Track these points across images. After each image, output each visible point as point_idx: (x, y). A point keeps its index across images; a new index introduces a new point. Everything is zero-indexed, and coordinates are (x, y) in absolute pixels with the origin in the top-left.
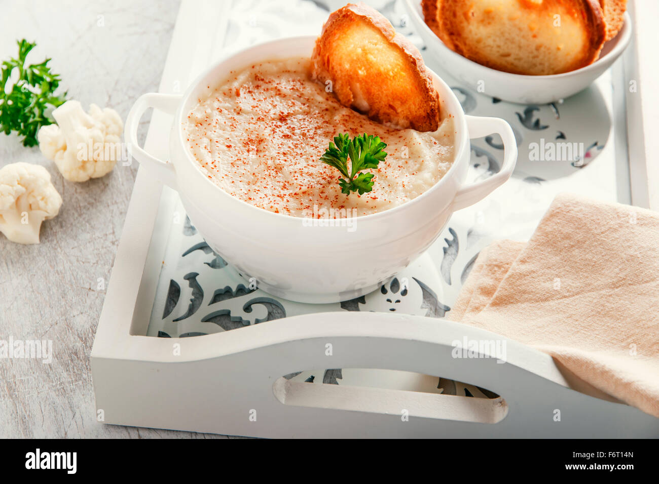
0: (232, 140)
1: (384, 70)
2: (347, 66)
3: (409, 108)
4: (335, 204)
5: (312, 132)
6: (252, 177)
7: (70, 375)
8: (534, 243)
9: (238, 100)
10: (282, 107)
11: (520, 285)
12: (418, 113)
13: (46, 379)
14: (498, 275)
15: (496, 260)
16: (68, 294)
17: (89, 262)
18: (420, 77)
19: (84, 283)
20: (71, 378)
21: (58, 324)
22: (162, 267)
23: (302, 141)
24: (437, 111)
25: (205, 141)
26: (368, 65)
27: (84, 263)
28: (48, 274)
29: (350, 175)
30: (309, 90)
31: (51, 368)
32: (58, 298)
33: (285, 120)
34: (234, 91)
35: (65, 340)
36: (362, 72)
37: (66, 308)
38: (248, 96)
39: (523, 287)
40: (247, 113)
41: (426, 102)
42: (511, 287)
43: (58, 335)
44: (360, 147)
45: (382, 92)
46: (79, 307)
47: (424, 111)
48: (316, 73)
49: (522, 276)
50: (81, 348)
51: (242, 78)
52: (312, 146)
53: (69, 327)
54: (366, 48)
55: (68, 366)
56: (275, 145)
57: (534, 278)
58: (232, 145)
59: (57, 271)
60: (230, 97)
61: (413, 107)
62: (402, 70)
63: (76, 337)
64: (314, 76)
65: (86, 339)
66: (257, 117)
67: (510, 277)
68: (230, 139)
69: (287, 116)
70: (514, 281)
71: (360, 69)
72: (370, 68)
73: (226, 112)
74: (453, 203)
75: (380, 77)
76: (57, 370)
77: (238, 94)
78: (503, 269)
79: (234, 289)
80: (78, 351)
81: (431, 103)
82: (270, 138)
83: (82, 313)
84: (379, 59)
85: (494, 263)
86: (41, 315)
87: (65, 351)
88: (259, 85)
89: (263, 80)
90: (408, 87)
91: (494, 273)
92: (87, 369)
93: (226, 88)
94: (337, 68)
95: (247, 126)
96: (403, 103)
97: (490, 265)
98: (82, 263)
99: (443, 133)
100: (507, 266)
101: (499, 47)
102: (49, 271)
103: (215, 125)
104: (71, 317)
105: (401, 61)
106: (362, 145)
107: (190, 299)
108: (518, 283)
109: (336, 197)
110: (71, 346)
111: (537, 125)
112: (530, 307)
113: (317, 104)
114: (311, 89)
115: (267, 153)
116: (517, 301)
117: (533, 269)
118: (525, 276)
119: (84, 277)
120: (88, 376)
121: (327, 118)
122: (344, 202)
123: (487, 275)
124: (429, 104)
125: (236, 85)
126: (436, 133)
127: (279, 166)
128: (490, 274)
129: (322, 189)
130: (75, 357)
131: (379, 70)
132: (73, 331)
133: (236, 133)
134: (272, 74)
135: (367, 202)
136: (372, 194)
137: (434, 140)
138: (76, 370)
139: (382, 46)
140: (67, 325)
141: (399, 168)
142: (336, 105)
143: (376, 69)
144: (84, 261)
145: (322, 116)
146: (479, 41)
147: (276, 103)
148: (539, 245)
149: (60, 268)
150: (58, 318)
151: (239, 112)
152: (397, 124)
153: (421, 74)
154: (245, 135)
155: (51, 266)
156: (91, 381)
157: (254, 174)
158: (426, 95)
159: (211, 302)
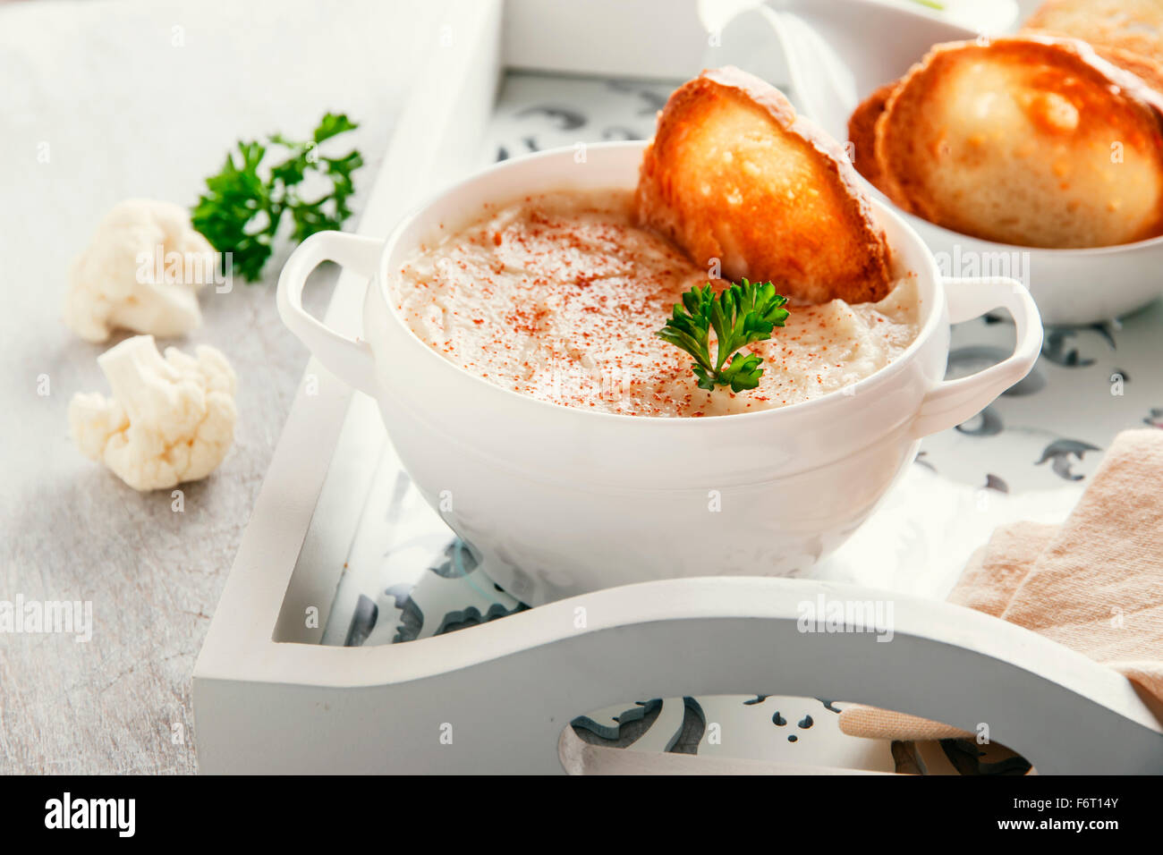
0: (485, 313)
1: (777, 188)
2: (706, 190)
3: (828, 261)
4: (685, 409)
5: (639, 305)
6: (524, 369)
7: (152, 757)
8: (1079, 519)
9: (497, 250)
10: (582, 264)
11: (1053, 594)
12: (846, 269)
13: (105, 764)
14: (1008, 584)
15: (1003, 557)
16: (156, 622)
17: (200, 571)
18: (847, 196)
19: (189, 605)
20: (155, 763)
21: (135, 672)
22: (343, 574)
23: (621, 317)
24: (882, 261)
25: (435, 311)
26: (746, 183)
27: (190, 572)
28: (120, 590)
29: (714, 366)
30: (632, 240)
31: (115, 744)
32: (137, 628)
33: (588, 285)
34: (491, 235)
35: (146, 697)
36: (735, 200)
37: (152, 645)
38: (517, 246)
39: (1061, 597)
40: (515, 272)
41: (859, 245)
42: (1035, 597)
43: (132, 689)
44: (735, 307)
45: (775, 235)
46: (177, 644)
47: (857, 264)
48: (646, 210)
49: (1057, 576)
50: (177, 712)
51: (507, 216)
52: (641, 324)
53: (156, 676)
54: (741, 149)
55: (150, 741)
56: (567, 322)
57: (1081, 579)
58: (484, 319)
59: (139, 585)
60: (483, 245)
61: (835, 257)
62: (811, 184)
63: (169, 693)
64: (643, 218)
65: (187, 696)
66: (533, 279)
67: (1034, 579)
68: (481, 310)
69: (592, 279)
70: (1042, 586)
71: (730, 192)
72: (748, 189)
73: (475, 269)
74: (918, 415)
75: (769, 206)
76: (127, 748)
77: (498, 241)
78: (1018, 572)
79: (484, 612)
80: (170, 717)
81: (870, 247)
82: (559, 310)
83: (182, 654)
84: (766, 168)
85: (1001, 562)
86: (103, 657)
87: (145, 716)
88: (539, 230)
89: (545, 222)
90: (824, 219)
91: (999, 581)
92: (188, 746)
93: (476, 231)
94: (686, 197)
95: (515, 292)
96: (815, 251)
97: (992, 567)
98: (187, 573)
99: (896, 304)
100: (1025, 566)
101: (996, 205)
102: (123, 585)
103: (452, 286)
104: (162, 661)
105: (809, 168)
106: (738, 302)
107: (396, 626)
108: (1050, 589)
109: (688, 398)
110: (157, 708)
111: (1072, 360)
112: (1077, 630)
113: (649, 263)
114: (638, 240)
115: (553, 332)
116: (1050, 623)
117: (1079, 563)
118: (1063, 576)
119: (189, 594)
120: (188, 759)
121: (668, 285)
122: (702, 407)
123: (987, 585)
124: (866, 248)
125: (494, 227)
126: (883, 304)
127: (576, 354)
128: (992, 583)
129: (659, 385)
130: (165, 726)
131: (765, 190)
132: (163, 683)
133: (493, 302)
134: (564, 214)
135: (749, 405)
136: (757, 392)
137: (878, 315)
138: (164, 749)
139: (771, 141)
140: (153, 674)
141: (810, 357)
142: (685, 266)
143: (761, 189)
144: (191, 568)
145: (660, 282)
146: (957, 196)
147: (569, 258)
148: (1089, 522)
149: (146, 579)
150: (134, 661)
151: (500, 270)
152: (804, 297)
153: (848, 190)
154: (511, 305)
155: (126, 576)
156: (194, 767)
157: (526, 364)
158: (859, 230)
159: (439, 629)
